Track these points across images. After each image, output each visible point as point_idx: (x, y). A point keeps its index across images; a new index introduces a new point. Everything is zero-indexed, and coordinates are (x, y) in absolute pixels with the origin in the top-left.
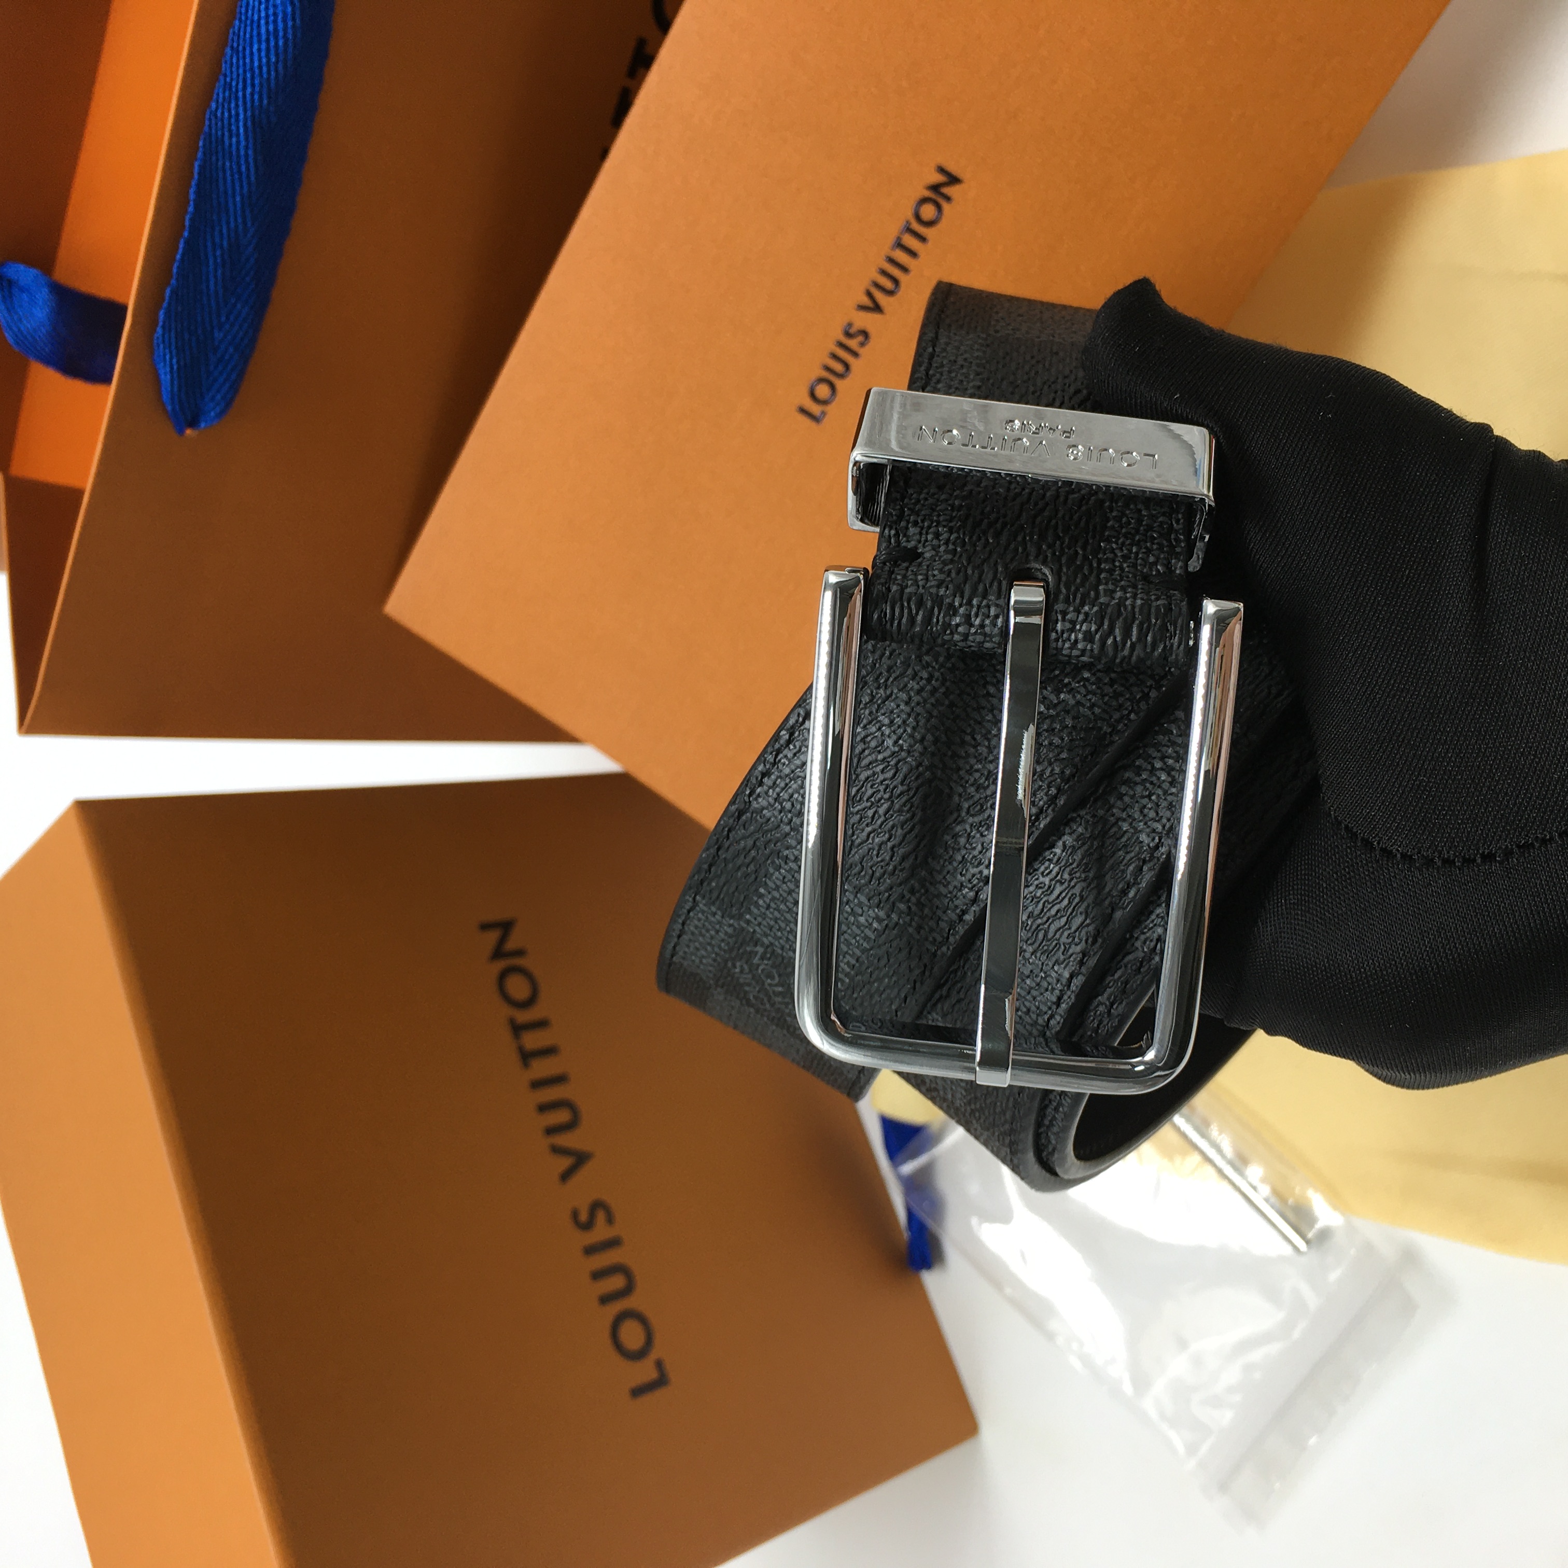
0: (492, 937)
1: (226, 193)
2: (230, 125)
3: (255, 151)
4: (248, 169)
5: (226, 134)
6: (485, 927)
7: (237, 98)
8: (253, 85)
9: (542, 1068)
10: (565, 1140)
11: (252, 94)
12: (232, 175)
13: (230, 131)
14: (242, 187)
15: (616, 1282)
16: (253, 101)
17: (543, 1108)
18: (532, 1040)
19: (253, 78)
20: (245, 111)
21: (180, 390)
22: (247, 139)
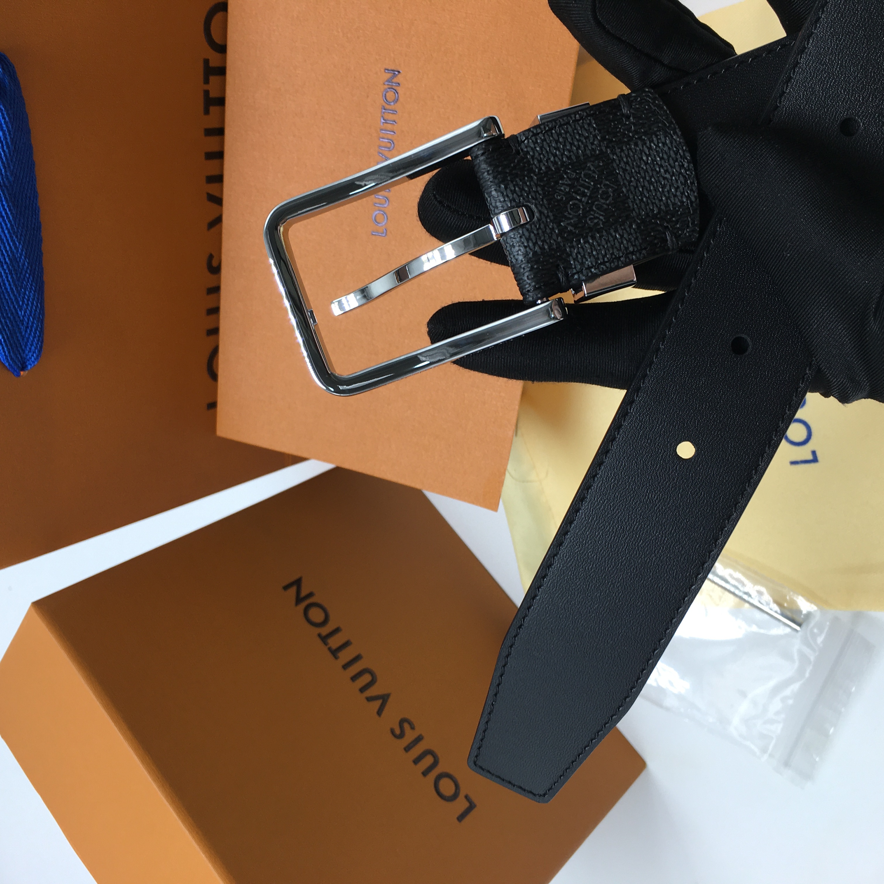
10: (372, 692)
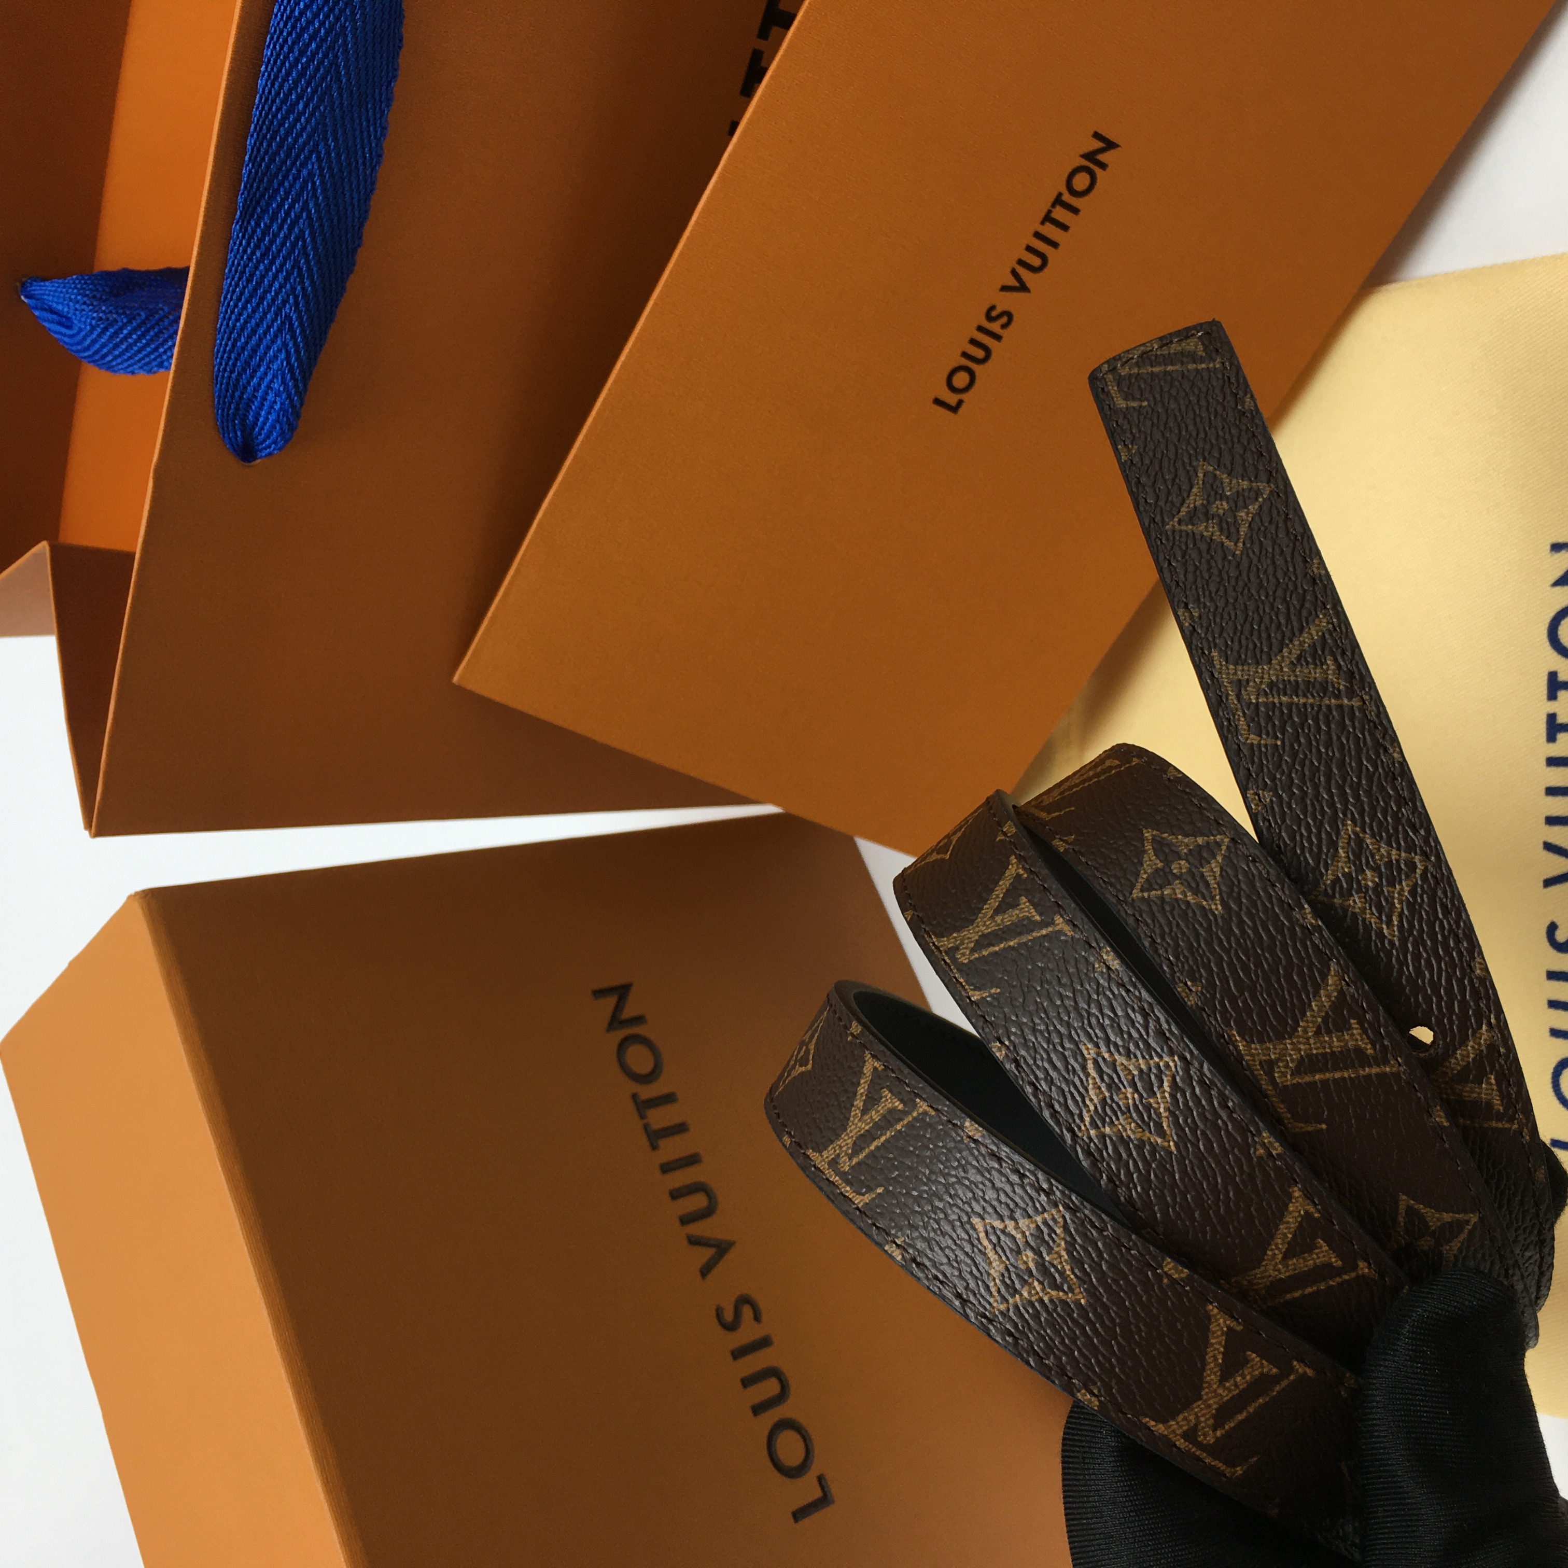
0: (610, 1002)
6: (599, 993)
9: (672, 1148)
15: (771, 1387)
17: (676, 1194)
18: (659, 1118)
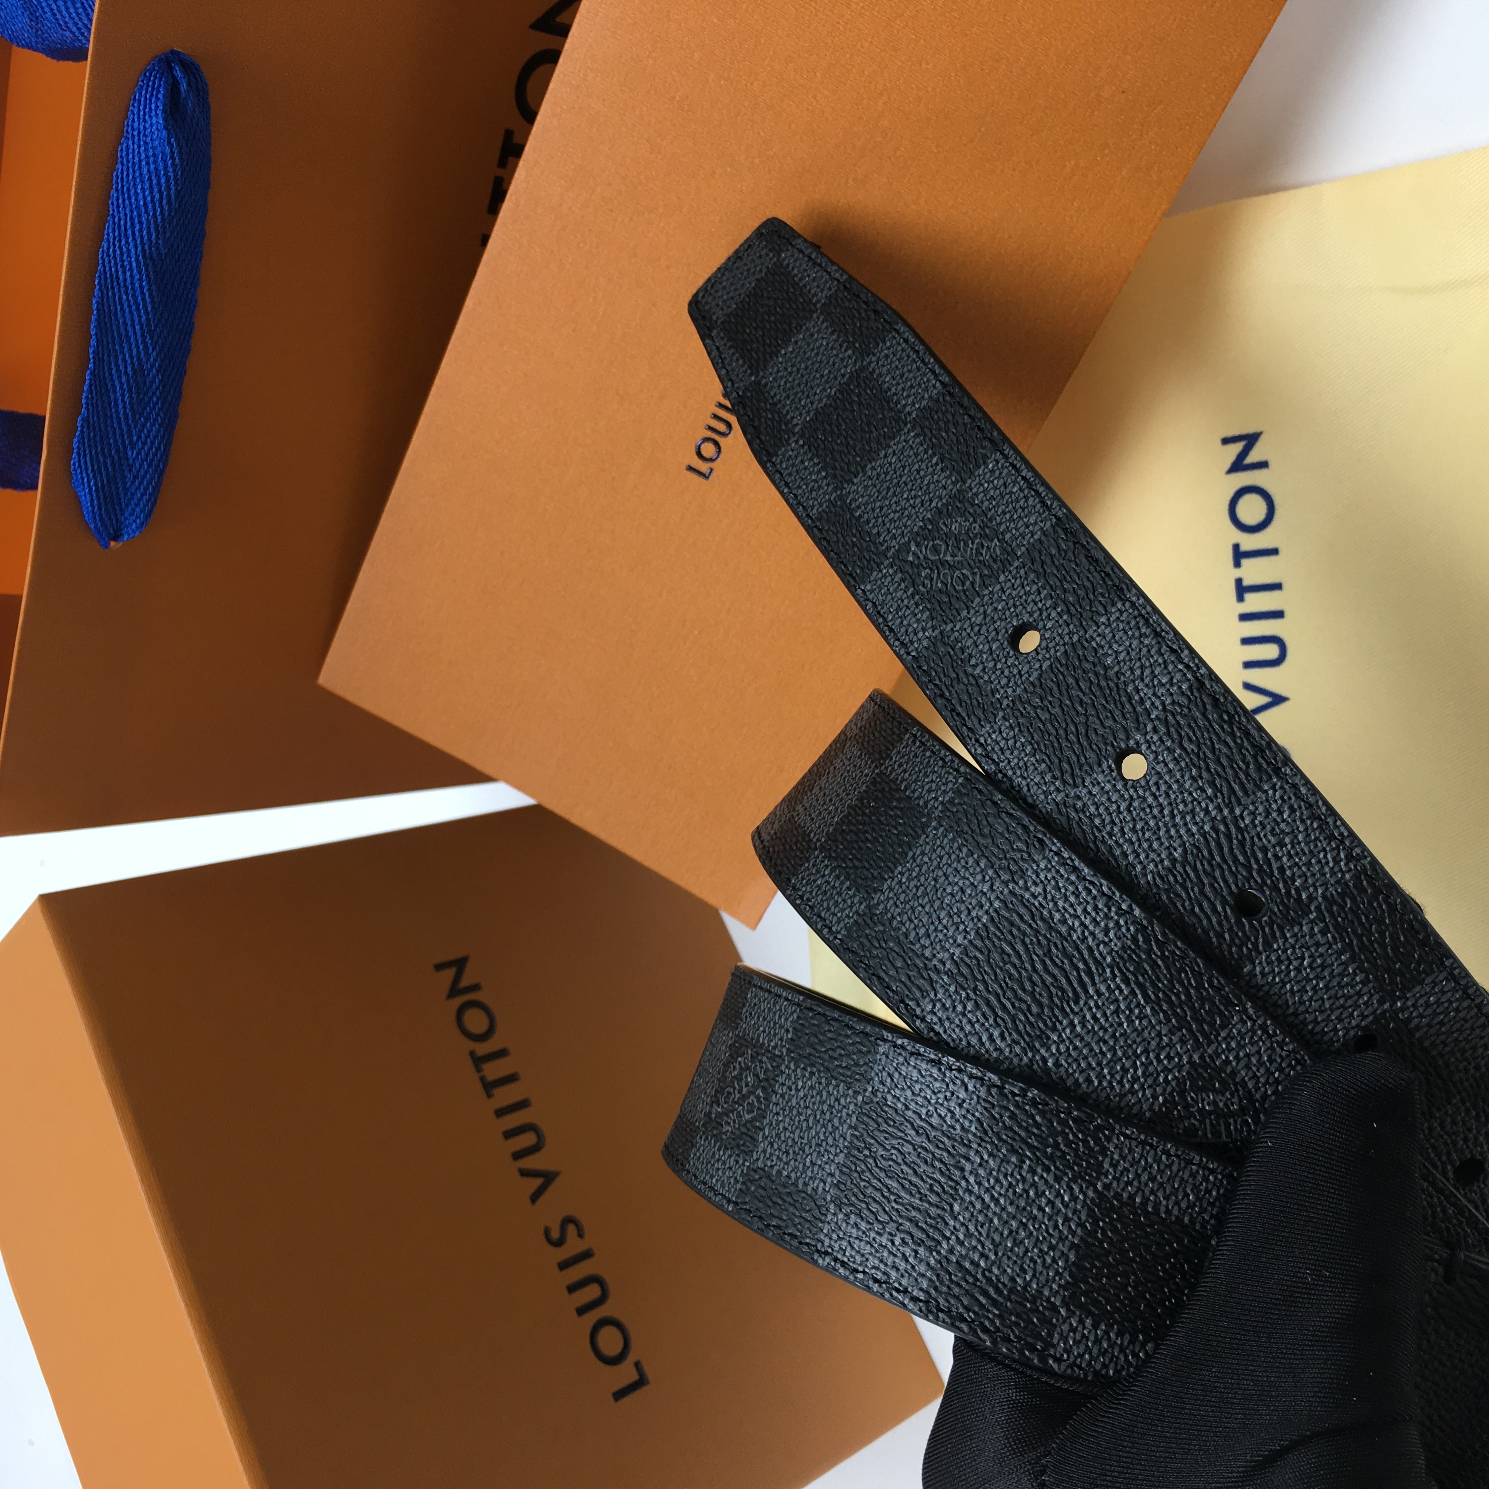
1: (125, 323)
2: (123, 261)
3: (149, 283)
4: (144, 299)
5: (120, 270)
7: (127, 237)
8: (141, 223)
11: (141, 230)
12: (130, 306)
13: (123, 266)
14: (140, 317)
16: (142, 237)
17: (509, 1134)
19: (139, 216)
20: (136, 247)
21: (100, 509)
22: (140, 273)
